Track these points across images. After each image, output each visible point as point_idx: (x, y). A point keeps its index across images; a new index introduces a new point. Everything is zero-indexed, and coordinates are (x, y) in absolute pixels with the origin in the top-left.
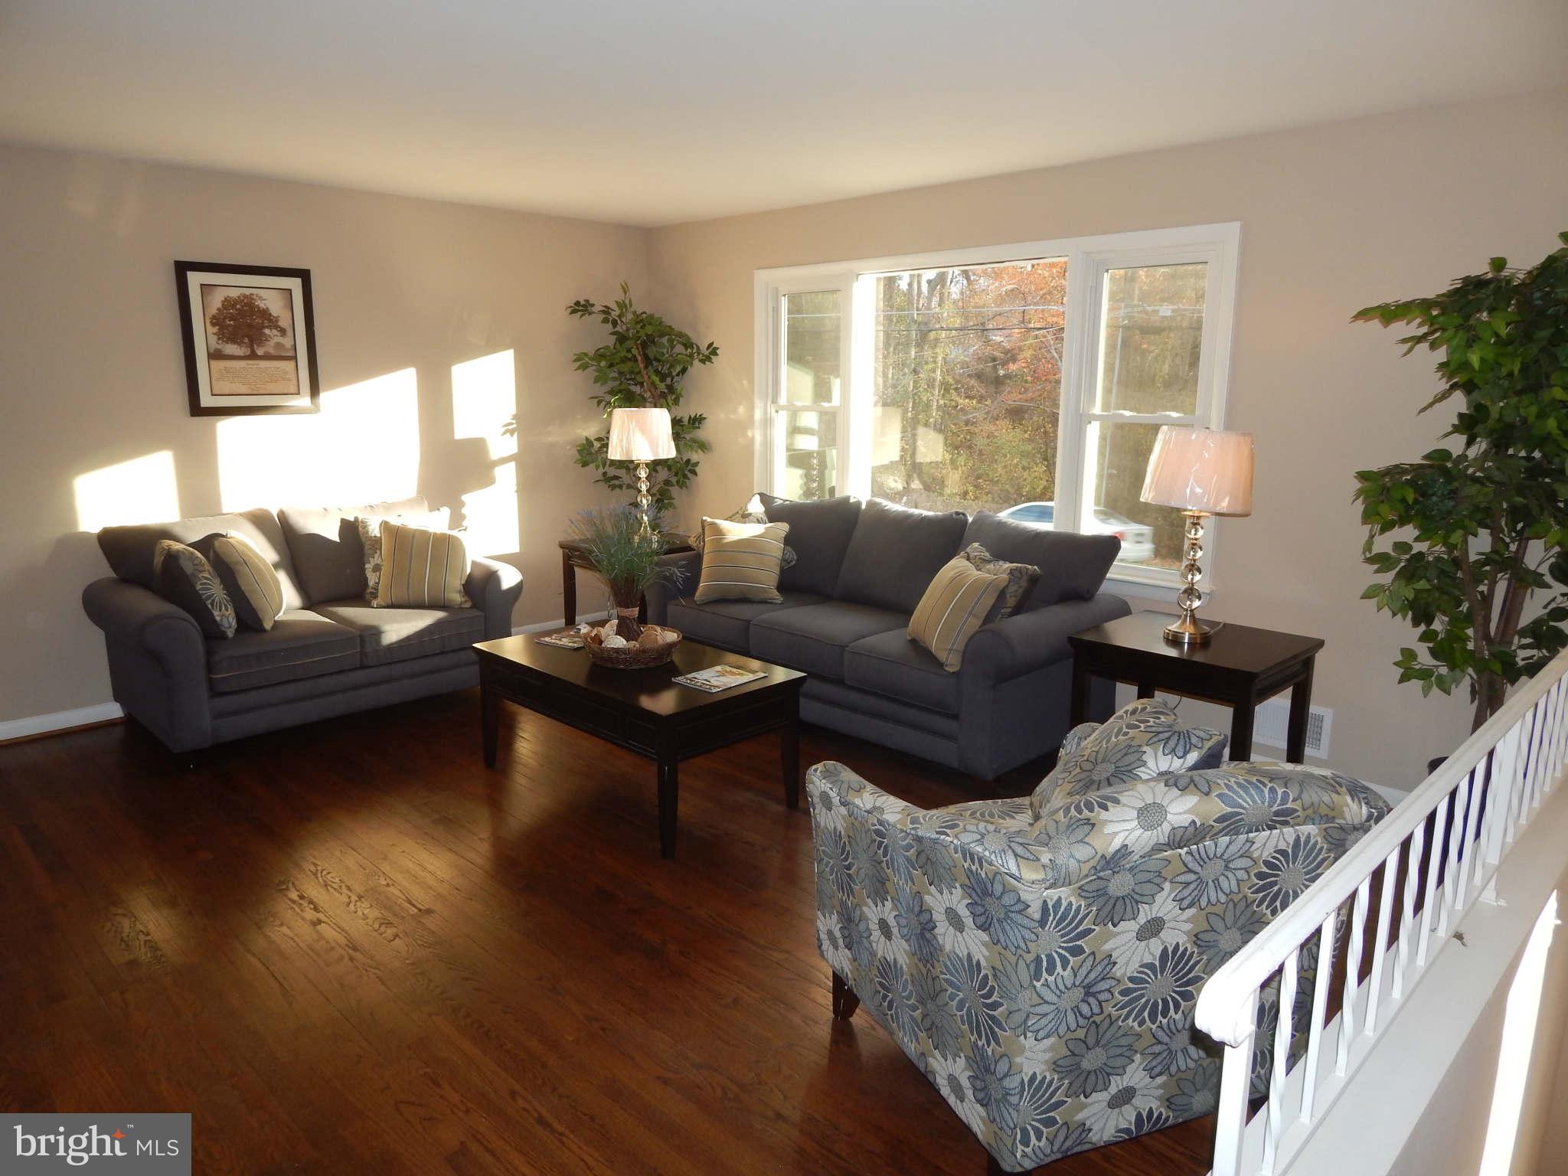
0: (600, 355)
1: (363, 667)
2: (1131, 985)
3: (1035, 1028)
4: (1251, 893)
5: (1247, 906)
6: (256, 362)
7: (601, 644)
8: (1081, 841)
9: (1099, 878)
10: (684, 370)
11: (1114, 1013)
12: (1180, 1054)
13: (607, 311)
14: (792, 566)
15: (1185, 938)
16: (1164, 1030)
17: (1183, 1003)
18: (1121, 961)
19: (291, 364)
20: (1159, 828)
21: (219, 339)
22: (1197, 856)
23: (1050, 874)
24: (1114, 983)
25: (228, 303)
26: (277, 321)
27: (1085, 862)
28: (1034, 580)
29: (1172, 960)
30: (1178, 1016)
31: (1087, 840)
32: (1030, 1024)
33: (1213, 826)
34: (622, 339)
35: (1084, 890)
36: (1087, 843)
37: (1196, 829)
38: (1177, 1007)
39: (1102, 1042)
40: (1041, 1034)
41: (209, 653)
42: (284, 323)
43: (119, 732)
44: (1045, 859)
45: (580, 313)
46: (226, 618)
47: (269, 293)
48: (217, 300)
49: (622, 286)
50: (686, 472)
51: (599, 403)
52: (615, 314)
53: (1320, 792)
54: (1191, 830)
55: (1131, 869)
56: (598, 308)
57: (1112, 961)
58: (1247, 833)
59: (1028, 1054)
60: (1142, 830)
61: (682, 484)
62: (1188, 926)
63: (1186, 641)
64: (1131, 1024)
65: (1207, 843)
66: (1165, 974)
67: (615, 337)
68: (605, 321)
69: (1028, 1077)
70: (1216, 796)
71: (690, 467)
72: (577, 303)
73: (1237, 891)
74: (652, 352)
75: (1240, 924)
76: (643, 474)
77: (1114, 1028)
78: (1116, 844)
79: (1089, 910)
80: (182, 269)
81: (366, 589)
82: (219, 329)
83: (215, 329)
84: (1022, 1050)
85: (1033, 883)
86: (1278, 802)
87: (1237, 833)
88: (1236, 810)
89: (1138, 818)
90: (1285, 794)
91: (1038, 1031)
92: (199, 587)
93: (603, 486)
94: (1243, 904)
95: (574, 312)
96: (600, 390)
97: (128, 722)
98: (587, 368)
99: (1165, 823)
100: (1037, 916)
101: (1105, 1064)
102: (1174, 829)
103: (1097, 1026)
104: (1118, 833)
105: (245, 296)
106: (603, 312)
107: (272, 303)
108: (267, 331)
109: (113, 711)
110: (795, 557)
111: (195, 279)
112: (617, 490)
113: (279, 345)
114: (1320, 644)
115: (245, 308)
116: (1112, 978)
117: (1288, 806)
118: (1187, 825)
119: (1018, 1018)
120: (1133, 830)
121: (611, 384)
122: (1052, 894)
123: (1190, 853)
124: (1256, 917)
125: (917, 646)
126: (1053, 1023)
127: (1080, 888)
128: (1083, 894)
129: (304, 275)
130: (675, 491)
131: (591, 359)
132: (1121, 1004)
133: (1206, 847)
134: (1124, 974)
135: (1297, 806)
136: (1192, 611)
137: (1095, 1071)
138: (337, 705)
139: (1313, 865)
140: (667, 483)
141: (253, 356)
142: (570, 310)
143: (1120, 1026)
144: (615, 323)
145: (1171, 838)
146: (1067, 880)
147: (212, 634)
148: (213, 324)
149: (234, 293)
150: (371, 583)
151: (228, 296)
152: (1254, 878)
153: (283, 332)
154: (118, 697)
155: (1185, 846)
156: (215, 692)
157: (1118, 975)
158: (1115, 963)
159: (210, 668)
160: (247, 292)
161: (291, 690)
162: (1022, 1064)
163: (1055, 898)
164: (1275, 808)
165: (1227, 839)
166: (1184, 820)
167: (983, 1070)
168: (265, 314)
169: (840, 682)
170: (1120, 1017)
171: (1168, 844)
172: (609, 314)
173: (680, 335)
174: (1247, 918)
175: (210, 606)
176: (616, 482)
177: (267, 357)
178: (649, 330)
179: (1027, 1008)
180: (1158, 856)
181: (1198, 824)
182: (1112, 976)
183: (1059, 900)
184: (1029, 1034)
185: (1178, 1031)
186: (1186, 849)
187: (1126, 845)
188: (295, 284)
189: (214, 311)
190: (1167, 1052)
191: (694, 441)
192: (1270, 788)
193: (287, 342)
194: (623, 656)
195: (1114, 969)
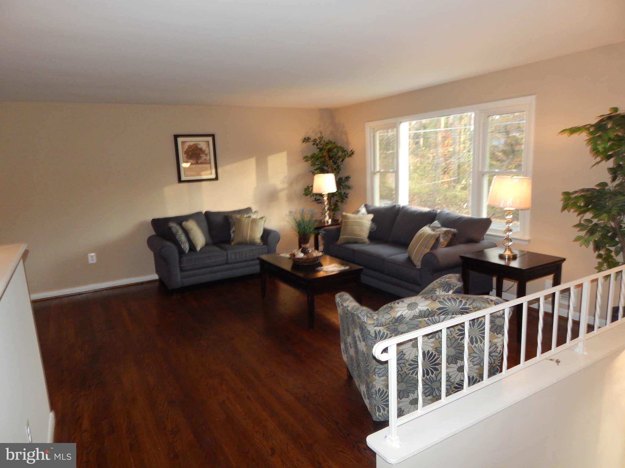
0: (312, 157)
1: (227, 263)
2: (412, 363)
3: (378, 372)
4: (457, 336)
5: (456, 340)
6: (198, 165)
7: (294, 257)
8: (387, 313)
9: (394, 325)
10: (343, 160)
11: (408, 372)
12: (436, 390)
13: (315, 140)
14: (375, 231)
15: (432, 349)
16: (428, 380)
17: (435, 372)
18: (407, 354)
19: (209, 165)
20: (414, 310)
21: (187, 159)
22: (432, 321)
23: (376, 322)
24: (405, 361)
25: (190, 147)
26: (204, 152)
27: (387, 319)
28: (454, 235)
29: (427, 356)
30: (433, 376)
31: (389, 312)
32: (376, 371)
33: (436, 311)
34: (321, 150)
35: (388, 328)
36: (389, 314)
37: (429, 312)
38: (432, 373)
39: (404, 381)
40: (380, 375)
41: (180, 258)
42: (207, 152)
43: (157, 284)
44: (375, 318)
45: (305, 142)
46: (186, 247)
47: (203, 143)
48: (186, 146)
49: (320, 131)
50: (344, 197)
51: (312, 173)
52: (318, 142)
53: (481, 303)
54: (427, 312)
55: (406, 323)
56: (312, 140)
57: (403, 354)
58: (452, 315)
59: (377, 381)
60: (408, 310)
61: (342, 202)
62: (432, 345)
63: (507, 258)
64: (414, 376)
65: (435, 317)
66: (425, 361)
67: (318, 149)
68: (314, 144)
69: (378, 389)
70: (438, 301)
71: (345, 195)
72: (305, 139)
73: (450, 335)
74: (331, 154)
75: (453, 346)
76: (325, 198)
77: (407, 377)
78: (399, 314)
79: (391, 335)
80: (176, 137)
81: (230, 239)
82: (187, 156)
83: (186, 156)
84: (375, 380)
85: (370, 324)
86: (462, 305)
87: (448, 315)
88: (444, 306)
89: (408, 306)
90: (466, 303)
91: (379, 374)
92: (177, 238)
93: (315, 203)
94: (454, 340)
95: (304, 141)
96: (313, 168)
97: (160, 280)
98: (308, 161)
99: (417, 309)
100: (374, 335)
101: (406, 389)
102: (420, 311)
103: (401, 375)
104: (399, 311)
105: (195, 145)
106: (313, 141)
107: (203, 146)
108: (201, 155)
109: (156, 277)
110: (376, 228)
111: (180, 140)
112: (320, 204)
113: (205, 159)
114: (564, 260)
115: (195, 148)
116: (404, 359)
117: (467, 306)
118: (425, 310)
119: (373, 369)
120: (405, 310)
121: (317, 167)
122: (377, 329)
123: (428, 320)
124: (460, 345)
125: (409, 259)
126: (384, 372)
127: (387, 327)
128: (389, 330)
129: (213, 136)
130: (339, 204)
131: (309, 158)
132: (409, 369)
133: (435, 319)
134: (409, 358)
135: (470, 307)
136: (508, 246)
137: (403, 390)
138: (219, 276)
139: (482, 328)
140: (337, 201)
141: (197, 163)
142: (302, 141)
143: (410, 377)
144: (317, 145)
145: (420, 314)
146: (382, 325)
147: (181, 252)
148: (185, 154)
149: (192, 143)
150: (232, 237)
151: (190, 145)
152: (457, 330)
153: (206, 155)
154: (158, 272)
155: (427, 317)
156: (182, 270)
157: (407, 358)
158: (405, 355)
159: (180, 262)
160: (195, 143)
161: (203, 271)
162: (375, 385)
163: (378, 330)
164: (461, 307)
165: (443, 316)
166: (425, 308)
167: (368, 388)
168: (201, 149)
169: (383, 272)
170: (410, 373)
171: (420, 316)
172: (315, 142)
173: (341, 147)
174: (456, 344)
175: (180, 243)
176: (319, 201)
177: (202, 163)
178: (330, 146)
179: (375, 366)
180: (417, 320)
181: (430, 310)
182: (404, 358)
183: (380, 331)
184: (376, 375)
185: (434, 381)
186: (427, 318)
187: (402, 315)
188: (210, 139)
189: (185, 150)
190: (430, 388)
191: (345, 185)
192: (460, 301)
193: (208, 158)
194: (301, 261)
195: (405, 356)
